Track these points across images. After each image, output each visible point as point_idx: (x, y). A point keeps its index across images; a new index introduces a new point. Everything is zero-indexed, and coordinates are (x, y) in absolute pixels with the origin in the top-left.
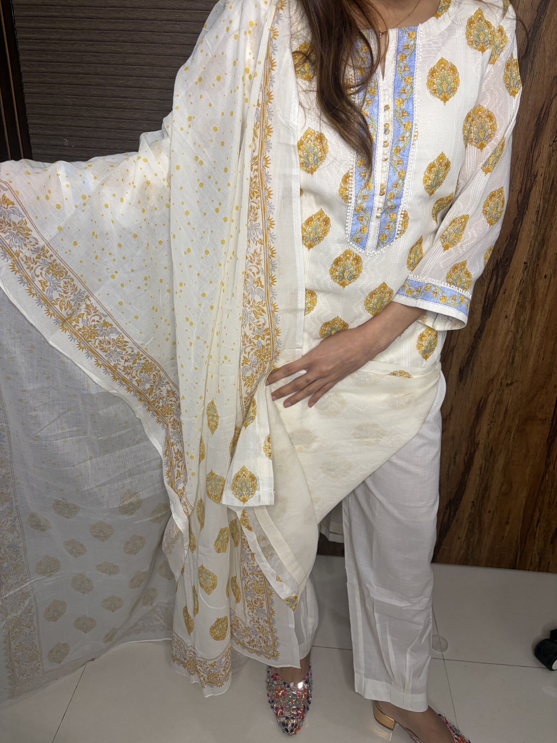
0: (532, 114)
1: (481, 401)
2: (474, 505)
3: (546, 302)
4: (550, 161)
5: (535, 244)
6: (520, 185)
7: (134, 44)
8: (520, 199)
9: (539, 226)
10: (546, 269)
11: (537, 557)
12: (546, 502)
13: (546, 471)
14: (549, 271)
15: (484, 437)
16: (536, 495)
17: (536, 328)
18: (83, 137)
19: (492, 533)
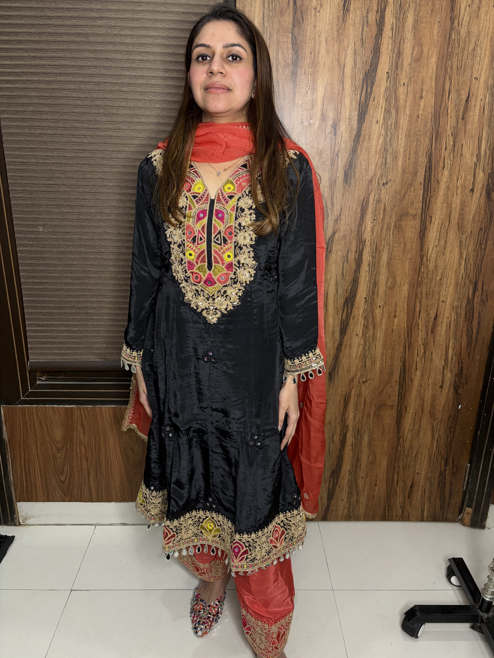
0: (358, 203)
1: (346, 395)
2: (350, 473)
3: (382, 324)
4: (373, 233)
5: (370, 286)
6: (356, 248)
8: (356, 257)
9: (371, 274)
10: (379, 302)
11: (400, 509)
12: (401, 467)
13: (398, 444)
14: (382, 302)
15: (352, 421)
16: (393, 462)
17: (378, 342)
18: (53, 225)
19: (366, 493)
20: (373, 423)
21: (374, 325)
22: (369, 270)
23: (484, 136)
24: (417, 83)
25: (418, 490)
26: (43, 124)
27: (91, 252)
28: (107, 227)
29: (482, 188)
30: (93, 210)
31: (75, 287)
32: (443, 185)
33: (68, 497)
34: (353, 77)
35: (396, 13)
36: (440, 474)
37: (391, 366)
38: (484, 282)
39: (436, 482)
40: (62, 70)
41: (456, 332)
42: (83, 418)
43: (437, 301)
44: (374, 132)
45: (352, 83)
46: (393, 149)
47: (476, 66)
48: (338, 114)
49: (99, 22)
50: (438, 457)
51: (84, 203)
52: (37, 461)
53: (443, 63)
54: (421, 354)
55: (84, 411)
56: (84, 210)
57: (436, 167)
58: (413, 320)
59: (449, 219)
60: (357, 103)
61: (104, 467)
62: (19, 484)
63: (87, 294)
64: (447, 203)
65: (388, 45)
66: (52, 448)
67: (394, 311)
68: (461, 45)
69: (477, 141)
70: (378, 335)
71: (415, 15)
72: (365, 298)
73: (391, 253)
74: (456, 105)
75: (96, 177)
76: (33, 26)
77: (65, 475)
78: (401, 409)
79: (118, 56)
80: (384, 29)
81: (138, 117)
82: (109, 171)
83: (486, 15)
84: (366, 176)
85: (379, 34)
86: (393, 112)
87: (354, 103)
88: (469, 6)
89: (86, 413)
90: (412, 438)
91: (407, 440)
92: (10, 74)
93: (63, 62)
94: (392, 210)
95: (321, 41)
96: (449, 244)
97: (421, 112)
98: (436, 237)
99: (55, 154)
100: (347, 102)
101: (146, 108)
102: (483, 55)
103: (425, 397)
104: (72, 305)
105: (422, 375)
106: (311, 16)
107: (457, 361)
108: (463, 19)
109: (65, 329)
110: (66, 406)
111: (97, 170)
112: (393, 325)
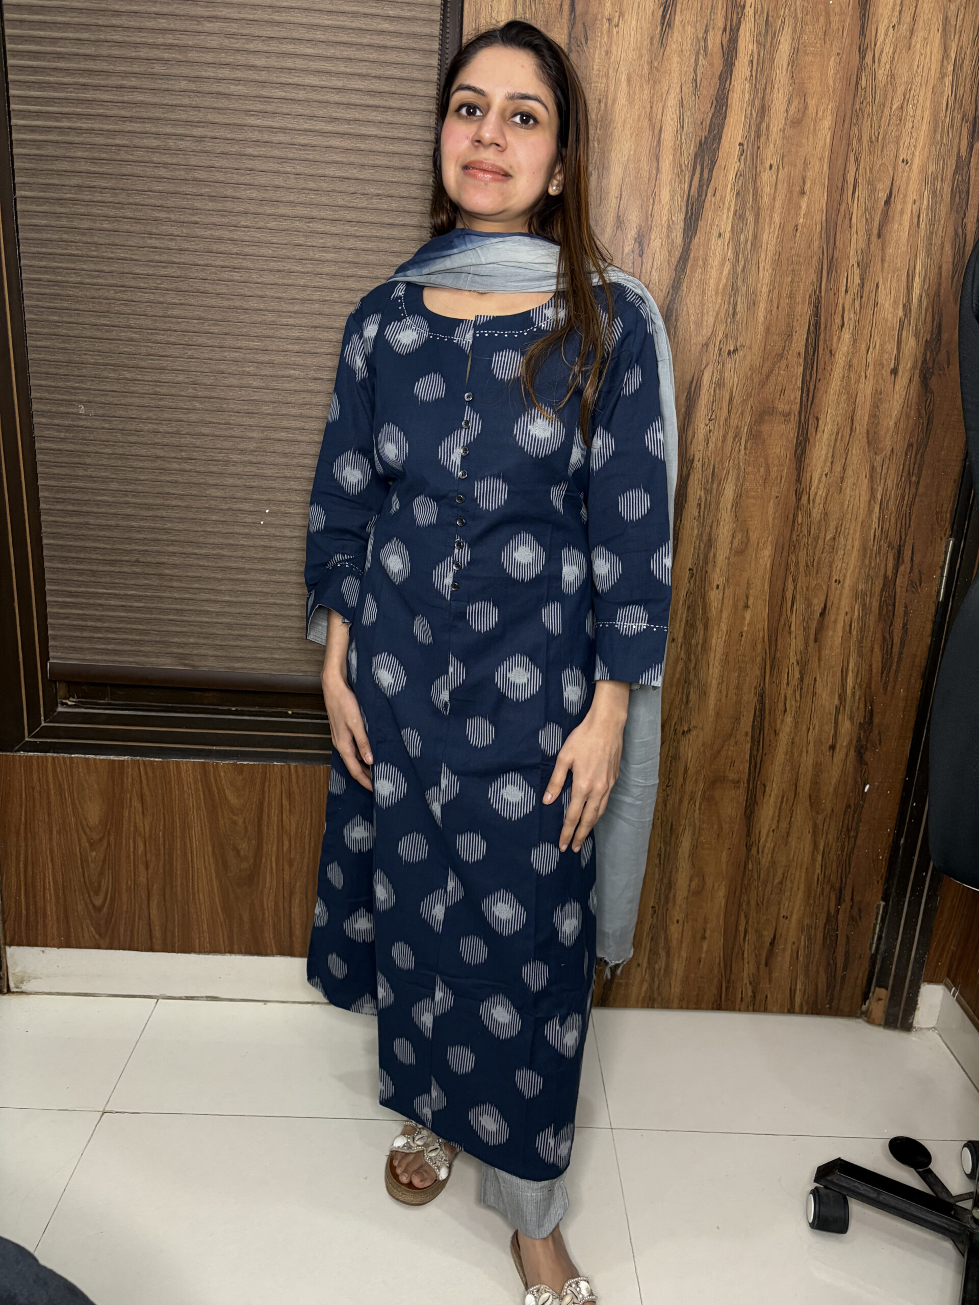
3: (722, 620)
5: (700, 546)
10: (717, 577)
11: (750, 988)
12: (753, 903)
13: (748, 857)
14: (721, 579)
16: (738, 893)
17: (712, 655)
18: (105, 403)
19: (684, 954)
20: (700, 814)
21: (707, 622)
22: (699, 516)
23: (917, 270)
24: (795, 165)
25: (784, 950)
26: (95, 211)
27: (175, 458)
28: (207, 410)
29: (914, 367)
30: (181, 378)
31: (142, 524)
32: (840, 359)
33: (108, 939)
34: (678, 149)
35: (759, 34)
36: (827, 920)
37: (736, 702)
38: (916, 548)
39: (820, 935)
40: (135, 112)
41: (861, 642)
42: (144, 781)
43: (826, 579)
44: (714, 254)
45: (674, 160)
46: (748, 288)
47: (906, 139)
48: (648, 217)
49: (208, 26)
50: (825, 886)
51: (165, 364)
52: (50, 864)
53: (845, 131)
54: (795, 681)
55: (145, 768)
56: (164, 377)
57: (828, 326)
58: (780, 615)
59: (850, 424)
60: (682, 198)
61: (179, 882)
62: (13, 910)
63: (164, 537)
64: (848, 393)
65: (743, 92)
66: (79, 840)
67: (745, 597)
68: (878, 98)
69: (904, 278)
70: (714, 641)
71: (793, 39)
72: (690, 569)
73: (742, 486)
74: (866, 210)
75: (190, 315)
76: (86, 27)
77: (102, 895)
78: (755, 787)
79: (241, 89)
80: (737, 63)
81: (273, 205)
82: (214, 304)
83: (924, 46)
84: (696, 336)
85: (726, 72)
86: (750, 217)
87: (677, 198)
88: (894, 27)
89: (150, 774)
90: (774, 847)
91: (766, 851)
92: (38, 115)
93: (138, 97)
94: (744, 401)
95: (620, 80)
96: (849, 472)
97: (801, 221)
98: (826, 457)
99: (115, 267)
100: (665, 195)
101: (288, 189)
102: (918, 118)
103: (802, 766)
104: (134, 559)
105: (796, 723)
106: (602, 33)
107: (863, 698)
108: (882, 52)
110: (112, 757)
111: (193, 301)
112: (742, 624)
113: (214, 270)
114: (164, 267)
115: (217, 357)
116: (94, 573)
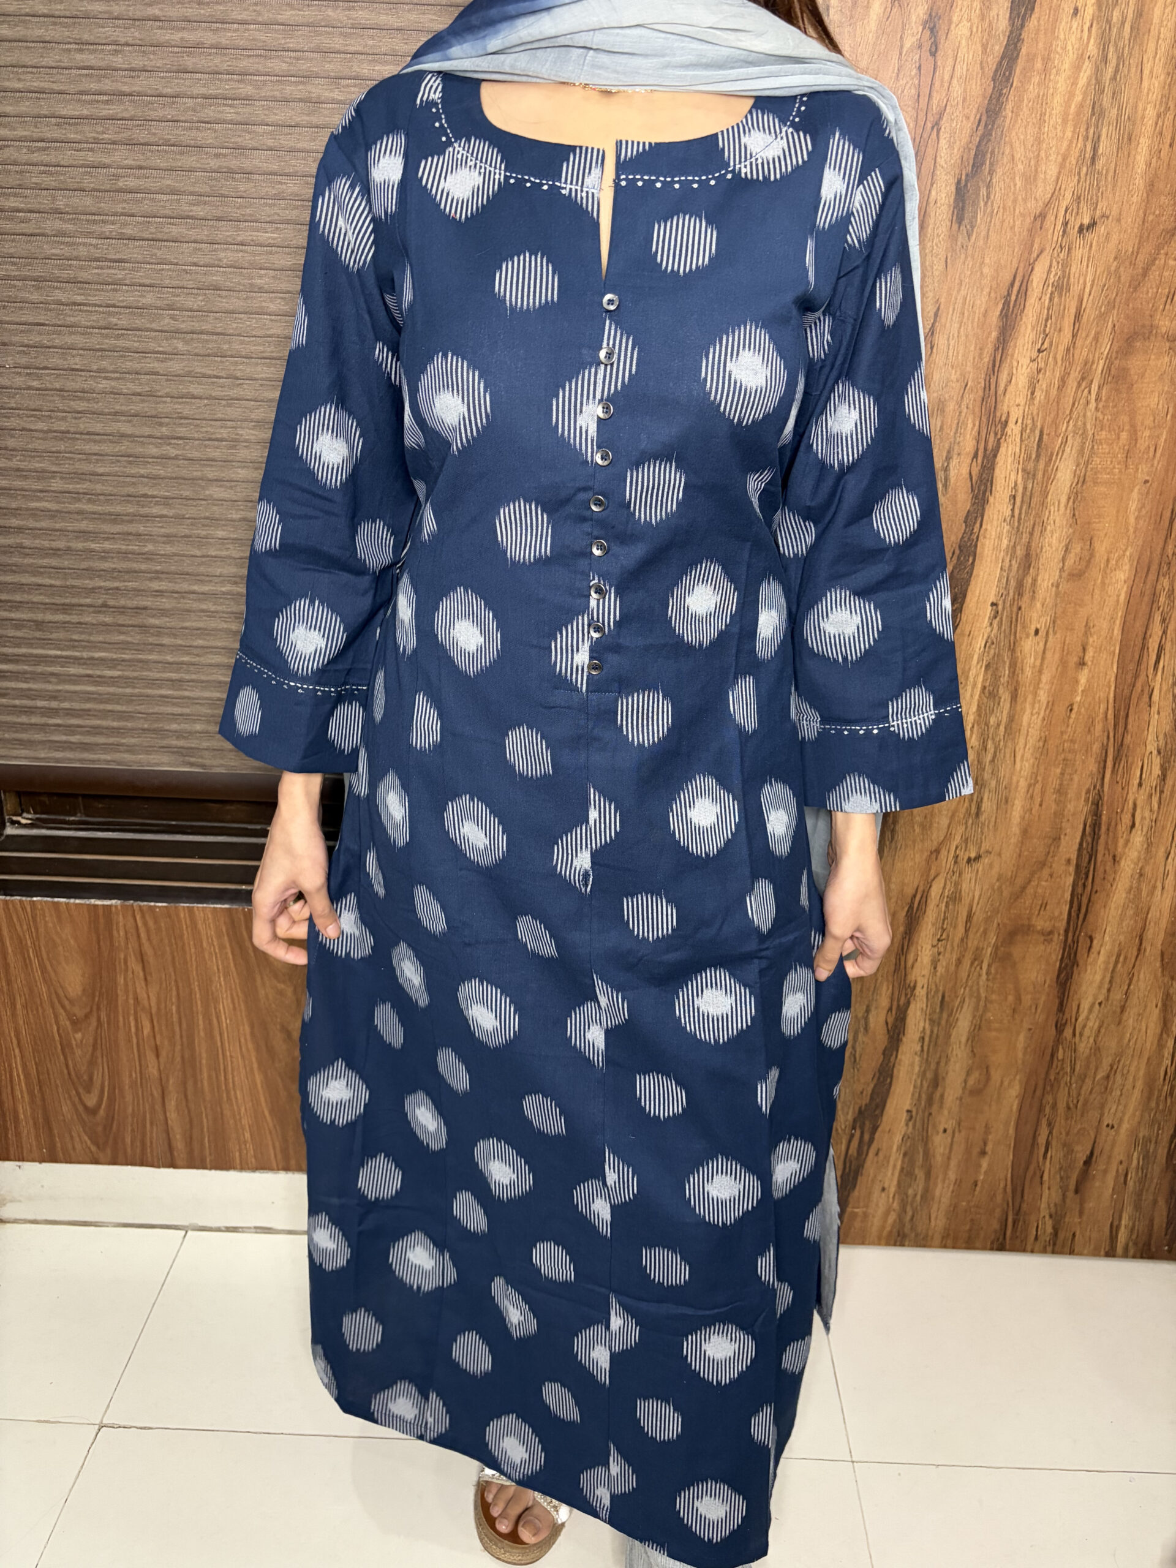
0: (993, 295)
2: (911, 1117)
3: (1041, 686)
4: (1033, 393)
5: (1010, 565)
6: (974, 442)
7: (136, 148)
8: (975, 471)
9: (1018, 528)
10: (1037, 616)
11: (1049, 1223)
12: (1062, 1105)
13: (1058, 1041)
14: (1043, 620)
15: (926, 972)
16: (1039, 1093)
17: (1022, 741)
18: (26, 346)
19: (952, 1175)
20: (988, 980)
21: (1016, 690)
22: (1013, 516)
25: (1105, 1172)
27: (150, 436)
28: (196, 354)
31: (107, 545)
33: (109, 1151)
37: (1055, 813)
39: (1162, 1153)
42: (143, 935)
44: (1064, 48)
46: (1120, 109)
51: (119, 274)
52: (17, 1051)
54: (1152, 780)
55: (143, 917)
56: (121, 297)
58: (1136, 676)
61: (205, 1075)
63: (143, 567)
66: (56, 1017)
67: (1080, 648)
70: (1025, 719)
73: (1087, 463)
75: (154, 185)
77: (96, 1092)
78: (1076, 941)
84: (1025, 200)
89: (151, 923)
90: (1100, 1027)
91: (1087, 1032)
94: (1102, 317)
99: (26, 107)
103: (1153, 908)
104: (100, 601)
105: (1150, 845)
109: (81, 671)
110: (93, 901)
111: (157, 161)
112: (1074, 691)
113: (190, 102)
114: (107, 102)
115: (207, 260)
116: (39, 625)
